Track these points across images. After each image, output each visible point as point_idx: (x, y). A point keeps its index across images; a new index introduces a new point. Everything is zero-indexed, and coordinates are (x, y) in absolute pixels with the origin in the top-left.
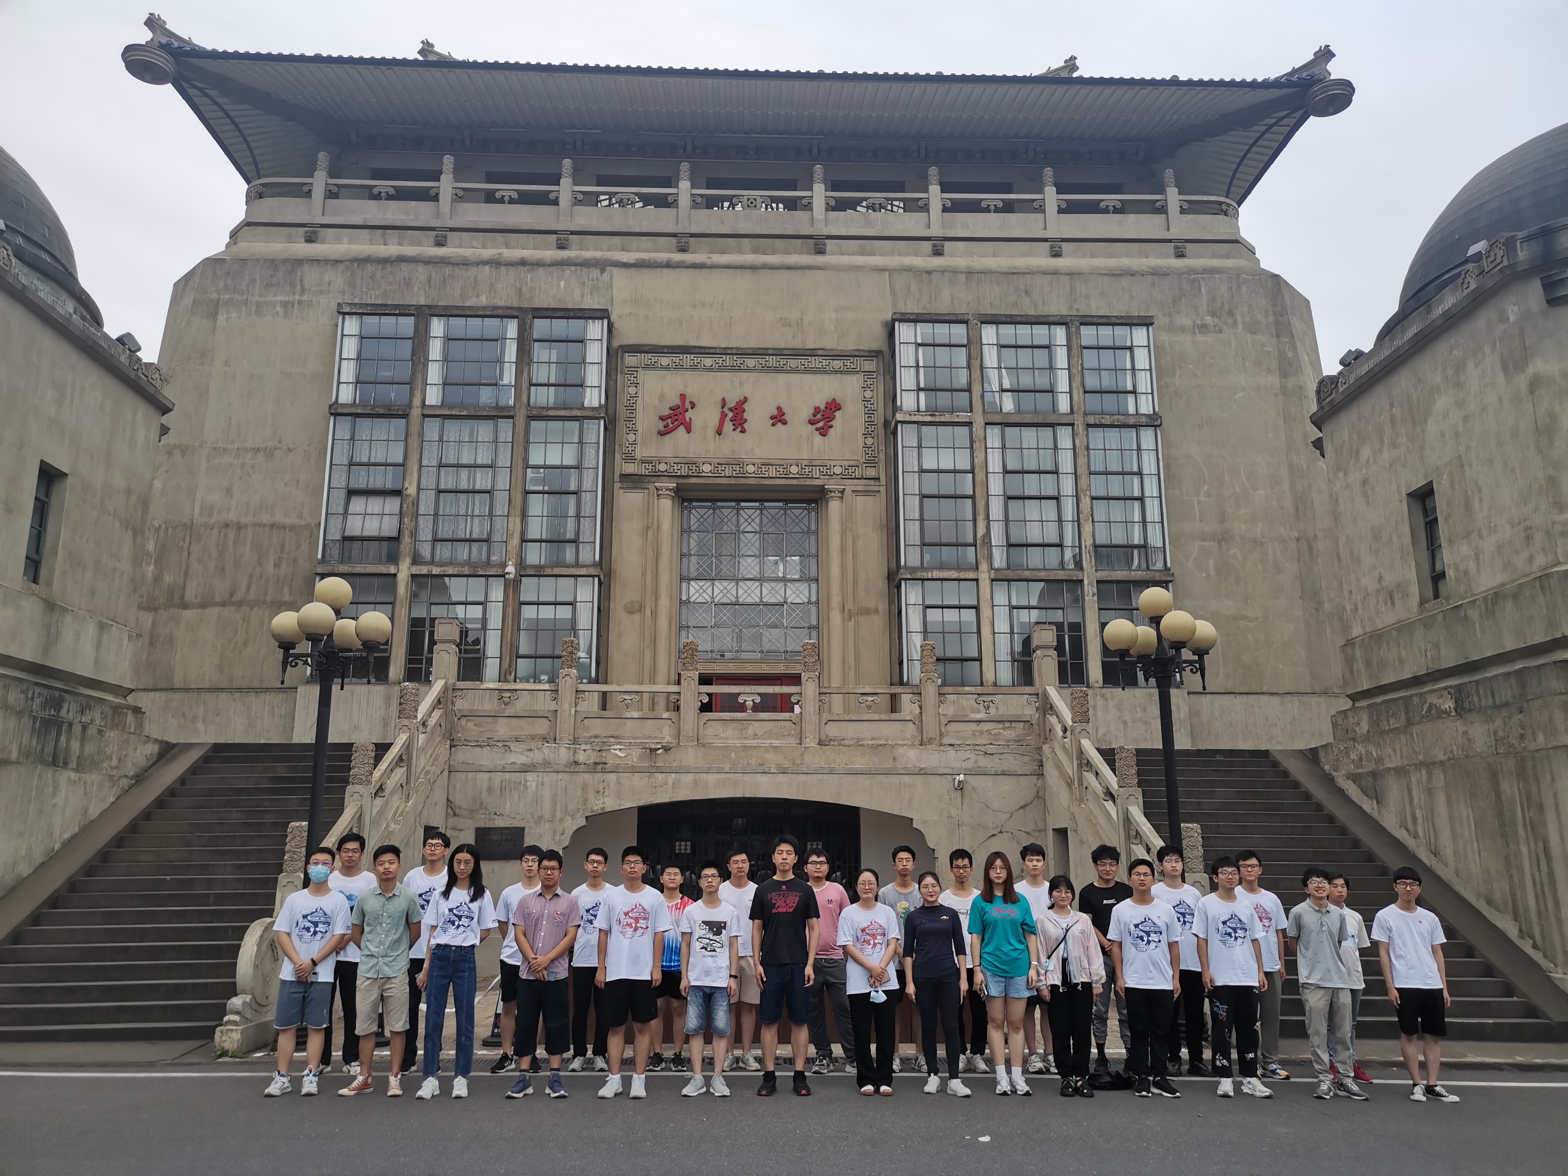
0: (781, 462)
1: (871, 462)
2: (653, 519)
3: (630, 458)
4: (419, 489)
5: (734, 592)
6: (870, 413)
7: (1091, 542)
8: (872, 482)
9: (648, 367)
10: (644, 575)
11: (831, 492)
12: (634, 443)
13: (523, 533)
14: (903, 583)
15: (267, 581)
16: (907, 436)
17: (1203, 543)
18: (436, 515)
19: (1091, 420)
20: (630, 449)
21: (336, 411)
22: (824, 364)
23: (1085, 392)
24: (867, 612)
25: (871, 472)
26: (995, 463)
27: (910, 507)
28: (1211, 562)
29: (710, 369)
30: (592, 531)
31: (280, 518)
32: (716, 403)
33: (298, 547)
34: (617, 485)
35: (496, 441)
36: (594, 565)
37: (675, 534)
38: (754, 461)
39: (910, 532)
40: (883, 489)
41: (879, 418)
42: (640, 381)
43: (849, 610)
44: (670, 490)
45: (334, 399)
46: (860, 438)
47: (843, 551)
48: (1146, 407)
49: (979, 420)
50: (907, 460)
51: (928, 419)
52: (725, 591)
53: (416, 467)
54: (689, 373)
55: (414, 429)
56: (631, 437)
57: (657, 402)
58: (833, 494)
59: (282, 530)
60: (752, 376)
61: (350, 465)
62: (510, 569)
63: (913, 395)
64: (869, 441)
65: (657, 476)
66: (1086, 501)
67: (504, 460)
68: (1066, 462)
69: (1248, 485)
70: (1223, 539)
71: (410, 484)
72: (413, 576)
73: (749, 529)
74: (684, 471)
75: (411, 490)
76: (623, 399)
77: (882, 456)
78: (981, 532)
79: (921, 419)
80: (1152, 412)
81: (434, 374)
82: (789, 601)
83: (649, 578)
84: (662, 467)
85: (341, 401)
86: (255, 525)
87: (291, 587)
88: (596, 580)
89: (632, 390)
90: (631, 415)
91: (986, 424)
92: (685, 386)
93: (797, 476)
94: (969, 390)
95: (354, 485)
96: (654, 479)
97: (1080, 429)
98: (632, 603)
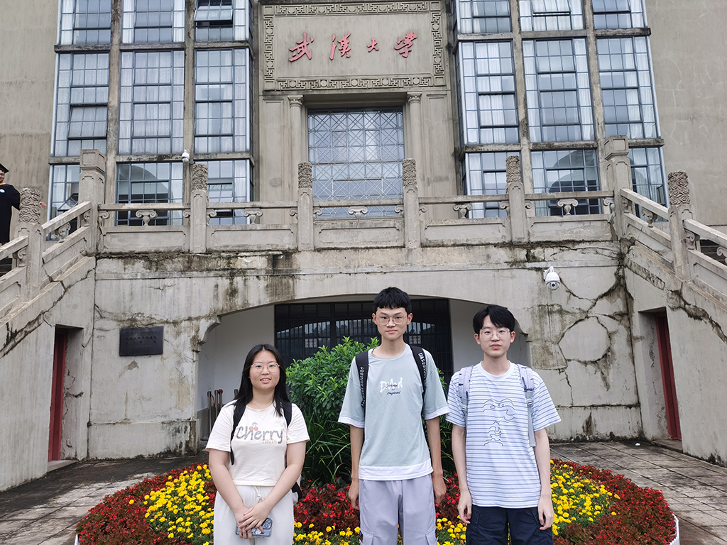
0: (376, 77)
1: (439, 75)
2: (288, 120)
3: (269, 79)
4: (119, 102)
5: (346, 172)
6: (437, 40)
7: (602, 120)
8: (441, 88)
9: (280, 15)
10: (283, 160)
11: (412, 97)
12: (272, 68)
13: (194, 131)
14: (467, 154)
15: (21, 173)
16: (465, 50)
17: (680, 121)
18: (133, 120)
19: (599, 33)
20: (269, 72)
21: (60, 50)
22: (404, 7)
23: (594, 13)
24: (440, 179)
25: (440, 82)
26: (529, 68)
27: (469, 102)
28: (686, 134)
29: (324, 14)
30: (243, 127)
31: (28, 130)
32: (328, 38)
33: (41, 149)
34: (261, 98)
35: (172, 67)
36: (246, 152)
37: (304, 132)
38: (357, 77)
39: (470, 121)
40: (449, 93)
41: (444, 43)
42: (274, 24)
43: (428, 178)
44: (299, 100)
45: (58, 42)
46: (432, 58)
47: (422, 138)
48: (638, 23)
49: (517, 38)
50: (466, 68)
51: (481, 38)
52: (340, 172)
53: (117, 87)
54: (308, 18)
55: (115, 60)
56: (270, 64)
57: (287, 39)
58: (413, 98)
59: (30, 138)
60: (353, 17)
61: (71, 87)
62: (186, 154)
63: (469, 22)
64: (438, 60)
65: (289, 90)
66: (597, 91)
67: (179, 79)
68: (582, 65)
69: (710, 78)
70: (694, 117)
71: (113, 99)
72: (118, 163)
73: (355, 127)
74: (308, 86)
75: (114, 103)
76: (263, 37)
77: (447, 70)
78: (522, 117)
79: (475, 38)
80: (643, 26)
81: (128, 21)
82: (385, 176)
83: (286, 161)
84: (293, 84)
85: (62, 43)
86: (11, 135)
87: (37, 177)
88: (248, 161)
89: (269, 31)
90: (269, 49)
91: (523, 39)
92: (307, 27)
93: (388, 86)
94: (509, 16)
95: (73, 102)
96: (287, 93)
97: (592, 39)
98: (275, 179)
